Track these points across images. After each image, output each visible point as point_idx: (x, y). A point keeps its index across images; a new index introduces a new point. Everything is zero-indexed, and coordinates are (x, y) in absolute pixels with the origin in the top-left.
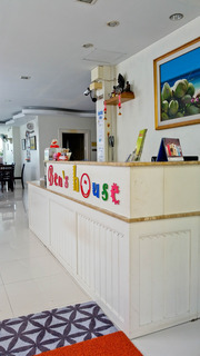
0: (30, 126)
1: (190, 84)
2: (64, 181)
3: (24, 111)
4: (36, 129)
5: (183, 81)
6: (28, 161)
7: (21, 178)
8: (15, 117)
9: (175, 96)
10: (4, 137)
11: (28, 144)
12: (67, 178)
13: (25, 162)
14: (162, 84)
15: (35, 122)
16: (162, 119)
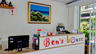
1: (41, 14)
5: (39, 12)
9: (36, 15)
14: (31, 10)
16: (31, 21)
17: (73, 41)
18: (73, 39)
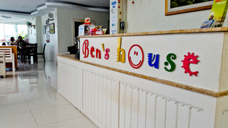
0: (51, 15)
2: (103, 53)
3: (47, 4)
4: (55, 18)
6: (48, 41)
7: (43, 54)
8: (39, 9)
10: (30, 24)
11: (48, 30)
12: (107, 51)
13: (46, 42)
15: (54, 12)
16: (172, 7)
17: (136, 60)
18: (136, 53)
